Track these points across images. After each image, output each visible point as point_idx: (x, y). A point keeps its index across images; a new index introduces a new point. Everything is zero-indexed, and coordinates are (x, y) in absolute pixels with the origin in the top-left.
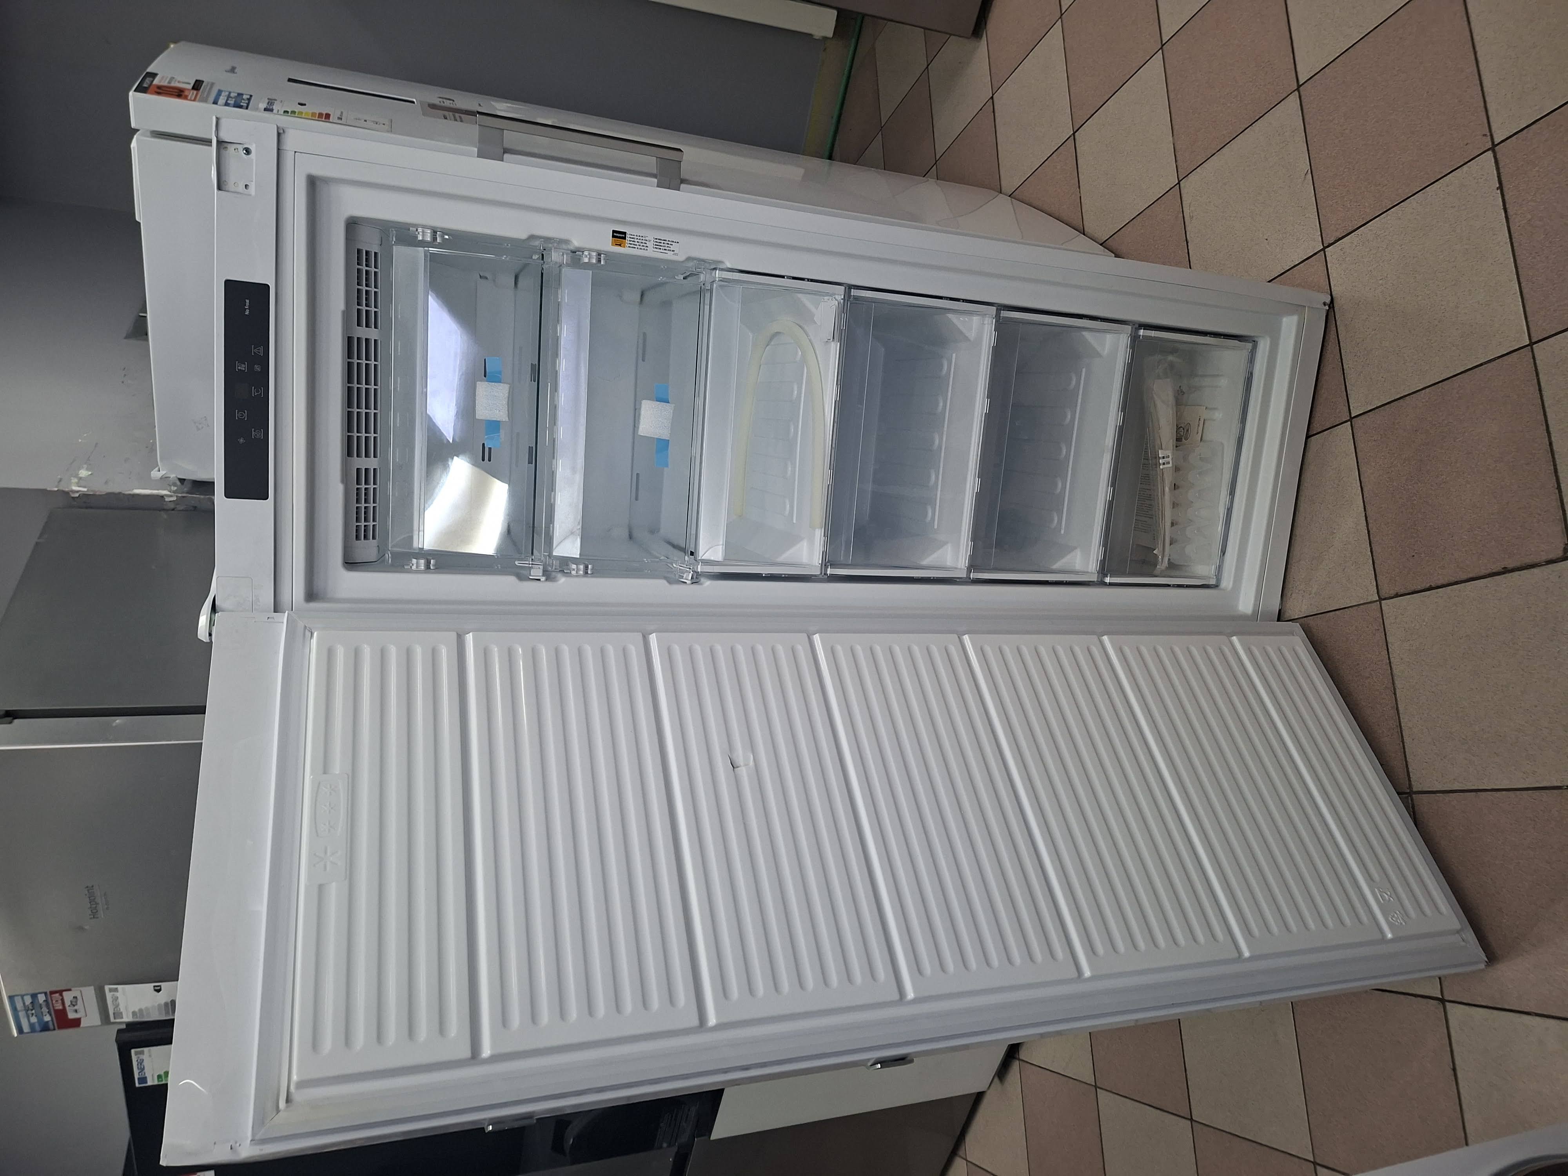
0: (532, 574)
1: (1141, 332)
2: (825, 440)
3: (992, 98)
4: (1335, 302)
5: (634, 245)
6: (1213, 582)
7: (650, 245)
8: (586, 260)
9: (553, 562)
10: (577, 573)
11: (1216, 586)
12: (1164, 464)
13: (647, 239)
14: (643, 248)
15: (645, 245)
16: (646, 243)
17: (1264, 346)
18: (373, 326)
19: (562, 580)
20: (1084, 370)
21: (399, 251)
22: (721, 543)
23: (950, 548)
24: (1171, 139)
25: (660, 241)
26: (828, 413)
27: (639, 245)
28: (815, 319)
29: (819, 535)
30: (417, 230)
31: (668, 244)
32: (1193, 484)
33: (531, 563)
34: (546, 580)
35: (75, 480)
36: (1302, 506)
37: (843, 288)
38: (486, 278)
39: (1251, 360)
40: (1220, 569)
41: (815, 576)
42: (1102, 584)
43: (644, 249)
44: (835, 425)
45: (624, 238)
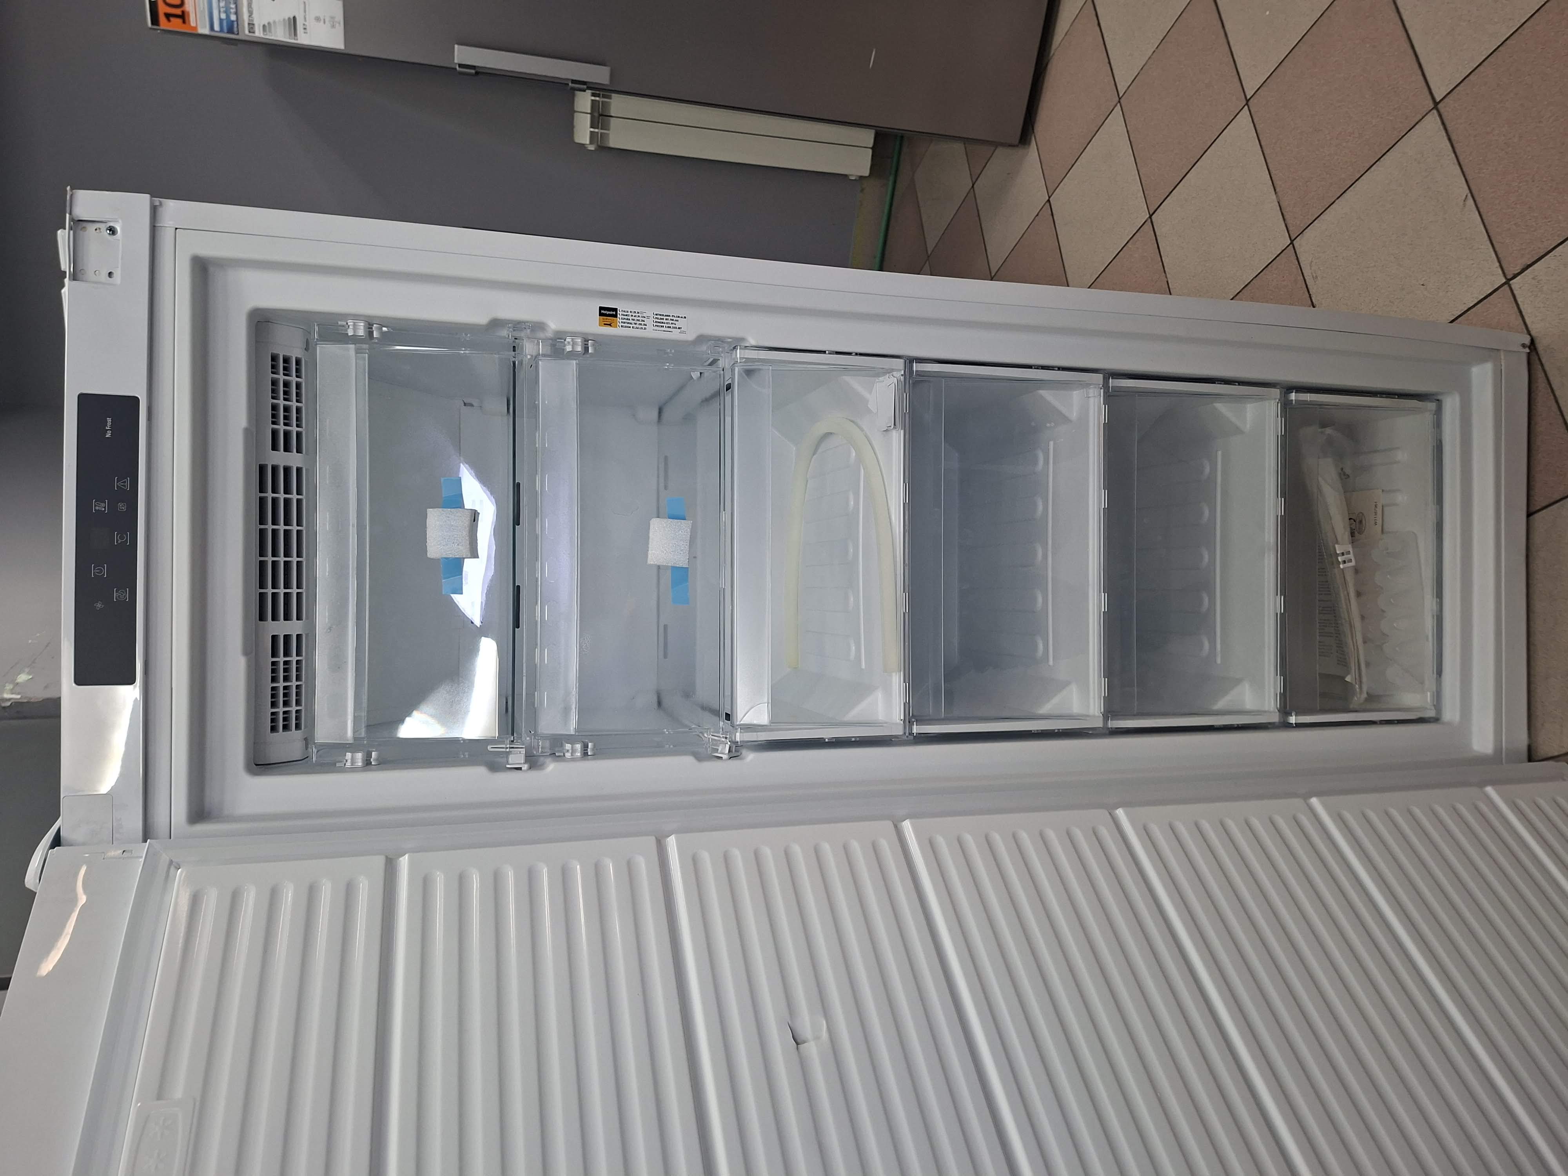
0: (510, 761)
1: (1293, 396)
2: (894, 557)
3: (1049, 201)
4: (1537, 342)
5: (628, 323)
6: (1431, 713)
7: (649, 322)
8: (569, 348)
9: (539, 743)
10: (572, 755)
11: (1436, 720)
12: (1344, 562)
13: (644, 315)
14: (640, 326)
15: (643, 323)
16: (643, 321)
17: (1451, 405)
18: (295, 450)
19: (551, 767)
20: (1220, 453)
21: (325, 351)
22: (766, 700)
23: (1074, 690)
24: (1274, 197)
25: (662, 317)
26: (895, 520)
27: (635, 324)
28: (869, 406)
29: (897, 682)
30: (347, 324)
31: (673, 320)
32: (1382, 588)
33: (508, 746)
34: (530, 768)
35: (9, 687)
36: (1539, 606)
37: (901, 361)
38: (472, 405)
39: (1438, 424)
40: (1438, 695)
41: (896, 737)
42: (1287, 726)
43: (641, 328)
44: (907, 534)
45: (616, 316)
